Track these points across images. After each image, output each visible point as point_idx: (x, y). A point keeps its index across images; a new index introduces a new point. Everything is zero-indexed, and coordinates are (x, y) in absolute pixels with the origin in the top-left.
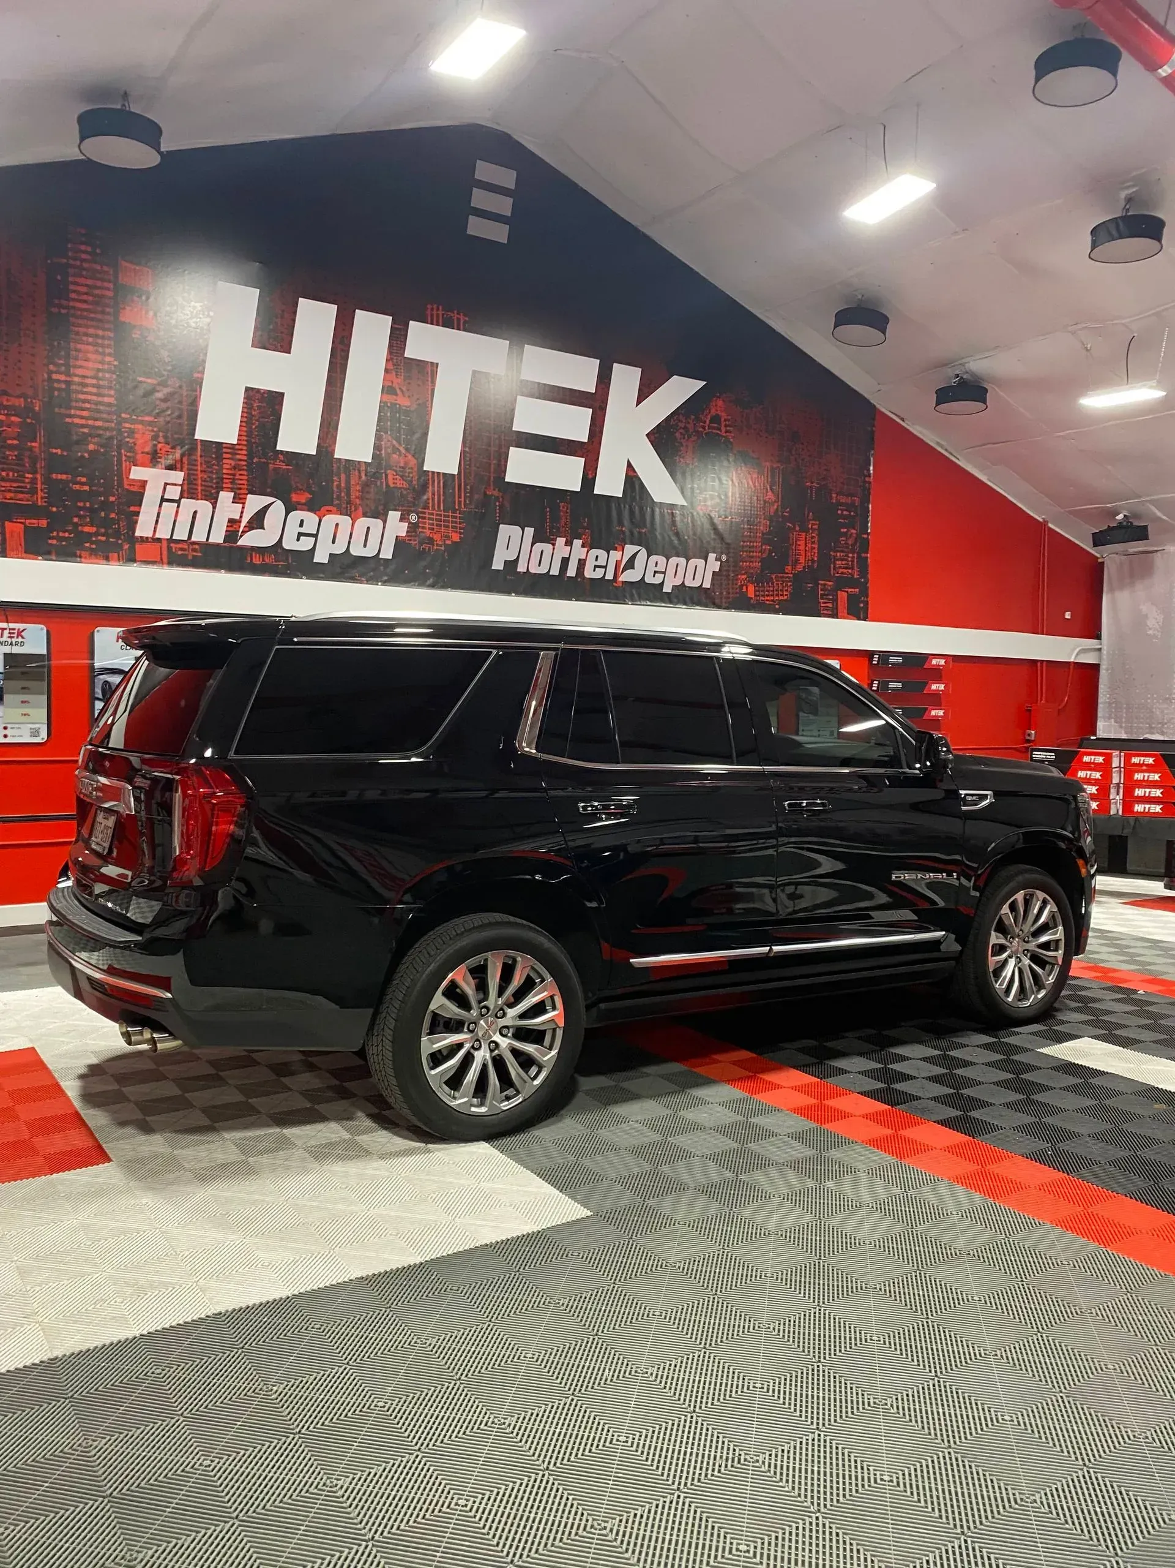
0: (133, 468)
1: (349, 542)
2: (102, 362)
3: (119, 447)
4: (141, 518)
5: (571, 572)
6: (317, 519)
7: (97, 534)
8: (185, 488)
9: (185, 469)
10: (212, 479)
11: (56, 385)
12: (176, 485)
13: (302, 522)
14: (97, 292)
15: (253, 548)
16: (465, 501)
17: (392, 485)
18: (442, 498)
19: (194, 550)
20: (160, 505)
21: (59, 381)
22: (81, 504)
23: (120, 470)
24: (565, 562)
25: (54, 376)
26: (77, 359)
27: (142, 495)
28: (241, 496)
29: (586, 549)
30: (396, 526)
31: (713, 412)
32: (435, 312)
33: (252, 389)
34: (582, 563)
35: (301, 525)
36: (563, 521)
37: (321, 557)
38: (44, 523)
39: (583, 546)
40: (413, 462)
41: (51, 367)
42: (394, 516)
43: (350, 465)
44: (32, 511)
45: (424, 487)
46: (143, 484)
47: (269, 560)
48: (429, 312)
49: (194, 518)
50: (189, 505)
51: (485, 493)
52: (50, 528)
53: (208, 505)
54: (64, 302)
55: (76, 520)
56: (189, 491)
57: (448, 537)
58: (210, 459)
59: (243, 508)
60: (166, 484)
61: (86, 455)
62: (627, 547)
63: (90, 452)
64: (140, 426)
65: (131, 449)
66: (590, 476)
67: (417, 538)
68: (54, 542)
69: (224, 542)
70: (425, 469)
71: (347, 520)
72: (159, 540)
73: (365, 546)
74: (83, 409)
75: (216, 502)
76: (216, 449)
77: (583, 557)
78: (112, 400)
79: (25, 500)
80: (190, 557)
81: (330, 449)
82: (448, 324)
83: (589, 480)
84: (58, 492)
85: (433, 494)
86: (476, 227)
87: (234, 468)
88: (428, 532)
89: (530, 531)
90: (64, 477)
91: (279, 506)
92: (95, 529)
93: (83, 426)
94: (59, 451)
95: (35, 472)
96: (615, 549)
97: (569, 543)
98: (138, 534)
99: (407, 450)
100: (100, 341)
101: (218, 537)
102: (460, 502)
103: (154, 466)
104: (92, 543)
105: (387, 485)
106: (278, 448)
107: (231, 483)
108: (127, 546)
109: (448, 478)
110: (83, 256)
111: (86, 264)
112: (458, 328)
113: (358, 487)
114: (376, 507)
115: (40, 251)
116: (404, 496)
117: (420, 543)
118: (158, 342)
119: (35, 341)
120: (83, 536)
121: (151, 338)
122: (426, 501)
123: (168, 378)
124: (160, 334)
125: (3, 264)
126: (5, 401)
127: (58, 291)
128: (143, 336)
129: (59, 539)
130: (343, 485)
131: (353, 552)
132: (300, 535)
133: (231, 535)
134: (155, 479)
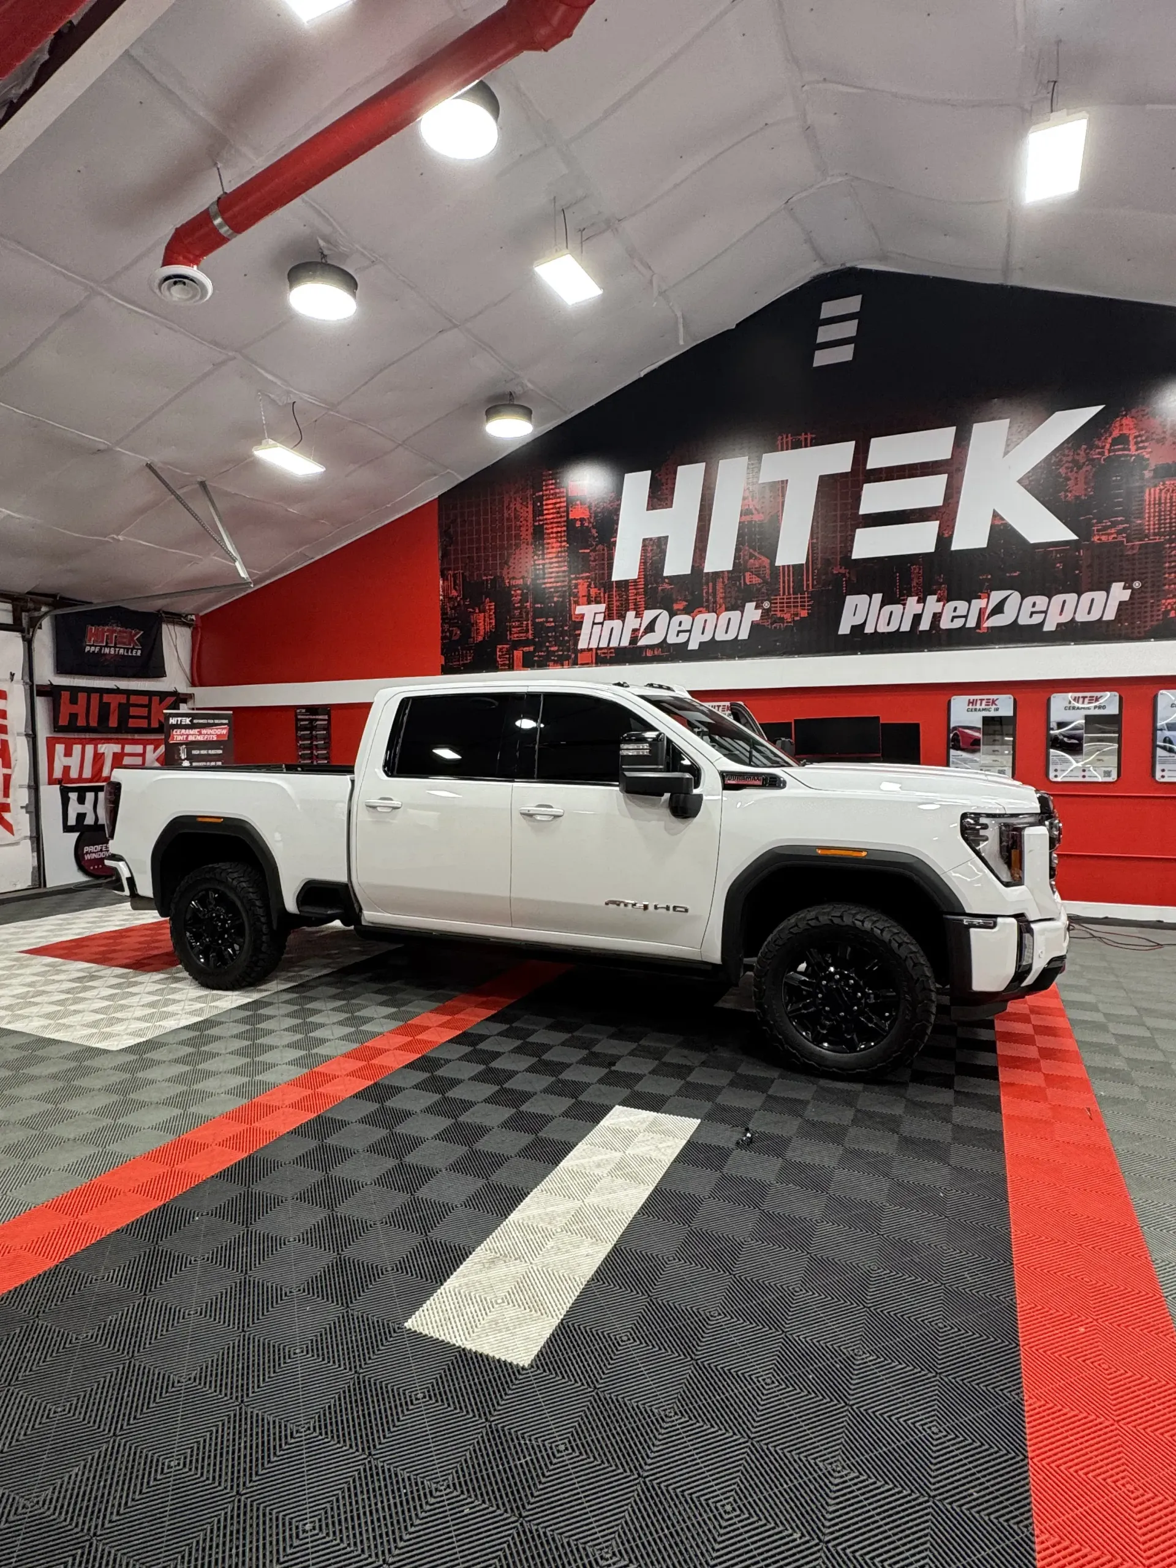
0: (578, 608)
1: (715, 632)
2: (561, 547)
3: (570, 598)
4: (581, 637)
5: (925, 625)
6: (691, 619)
7: (558, 651)
9: (606, 602)
10: (622, 605)
12: (601, 613)
13: (681, 622)
14: (558, 505)
15: (647, 647)
16: (813, 581)
17: (748, 583)
18: (792, 584)
19: (611, 653)
20: (592, 628)
21: (539, 565)
22: (550, 634)
23: (570, 610)
24: (917, 618)
25: (537, 562)
26: (548, 549)
27: (582, 622)
29: (941, 604)
30: (752, 613)
31: (1116, 433)
32: (784, 440)
34: (937, 617)
35: (680, 625)
36: (914, 584)
37: (693, 646)
38: (532, 649)
39: (938, 600)
40: (769, 561)
41: (536, 557)
42: (750, 606)
43: (716, 575)
44: (527, 642)
45: (776, 579)
46: (583, 616)
47: (657, 652)
48: (779, 442)
49: (611, 632)
50: (608, 624)
51: (832, 573)
52: (535, 651)
53: (619, 622)
54: (541, 518)
55: (547, 644)
56: (609, 616)
57: (797, 615)
58: (621, 592)
59: (641, 620)
60: (595, 614)
61: (553, 605)
62: (994, 593)
63: (555, 603)
64: (579, 581)
65: (576, 596)
66: (946, 535)
67: (770, 621)
68: (536, 659)
69: (630, 644)
70: (777, 564)
71: (714, 615)
72: (591, 649)
74: (551, 578)
75: (625, 620)
76: (623, 585)
77: (940, 611)
78: (565, 568)
79: (523, 637)
80: (609, 658)
81: (701, 567)
82: (796, 445)
83: (944, 540)
84: (539, 629)
85: (784, 582)
86: (822, 359)
87: (636, 595)
88: (779, 614)
89: (878, 597)
90: (542, 620)
91: (665, 614)
92: (556, 648)
93: (551, 588)
94: (539, 606)
95: (527, 620)
96: (979, 597)
97: (922, 600)
98: (579, 647)
99: (761, 554)
100: (559, 534)
101: (625, 643)
102: (808, 585)
103: (589, 603)
104: (555, 656)
105: (745, 583)
106: (665, 574)
107: (634, 605)
108: (573, 656)
109: (797, 568)
110: (551, 487)
111: (552, 492)
112: (806, 446)
113: (721, 591)
114: (736, 602)
115: (529, 492)
116: (759, 590)
117: (772, 624)
118: (591, 525)
119: (527, 544)
120: (550, 654)
121: (586, 524)
122: (778, 590)
123: (597, 545)
124: (592, 520)
125: (512, 505)
126: (513, 582)
127: (538, 512)
128: (582, 524)
129: (540, 656)
130: (710, 591)
131: (718, 638)
132: (679, 632)
133: (634, 640)
134: (590, 612)
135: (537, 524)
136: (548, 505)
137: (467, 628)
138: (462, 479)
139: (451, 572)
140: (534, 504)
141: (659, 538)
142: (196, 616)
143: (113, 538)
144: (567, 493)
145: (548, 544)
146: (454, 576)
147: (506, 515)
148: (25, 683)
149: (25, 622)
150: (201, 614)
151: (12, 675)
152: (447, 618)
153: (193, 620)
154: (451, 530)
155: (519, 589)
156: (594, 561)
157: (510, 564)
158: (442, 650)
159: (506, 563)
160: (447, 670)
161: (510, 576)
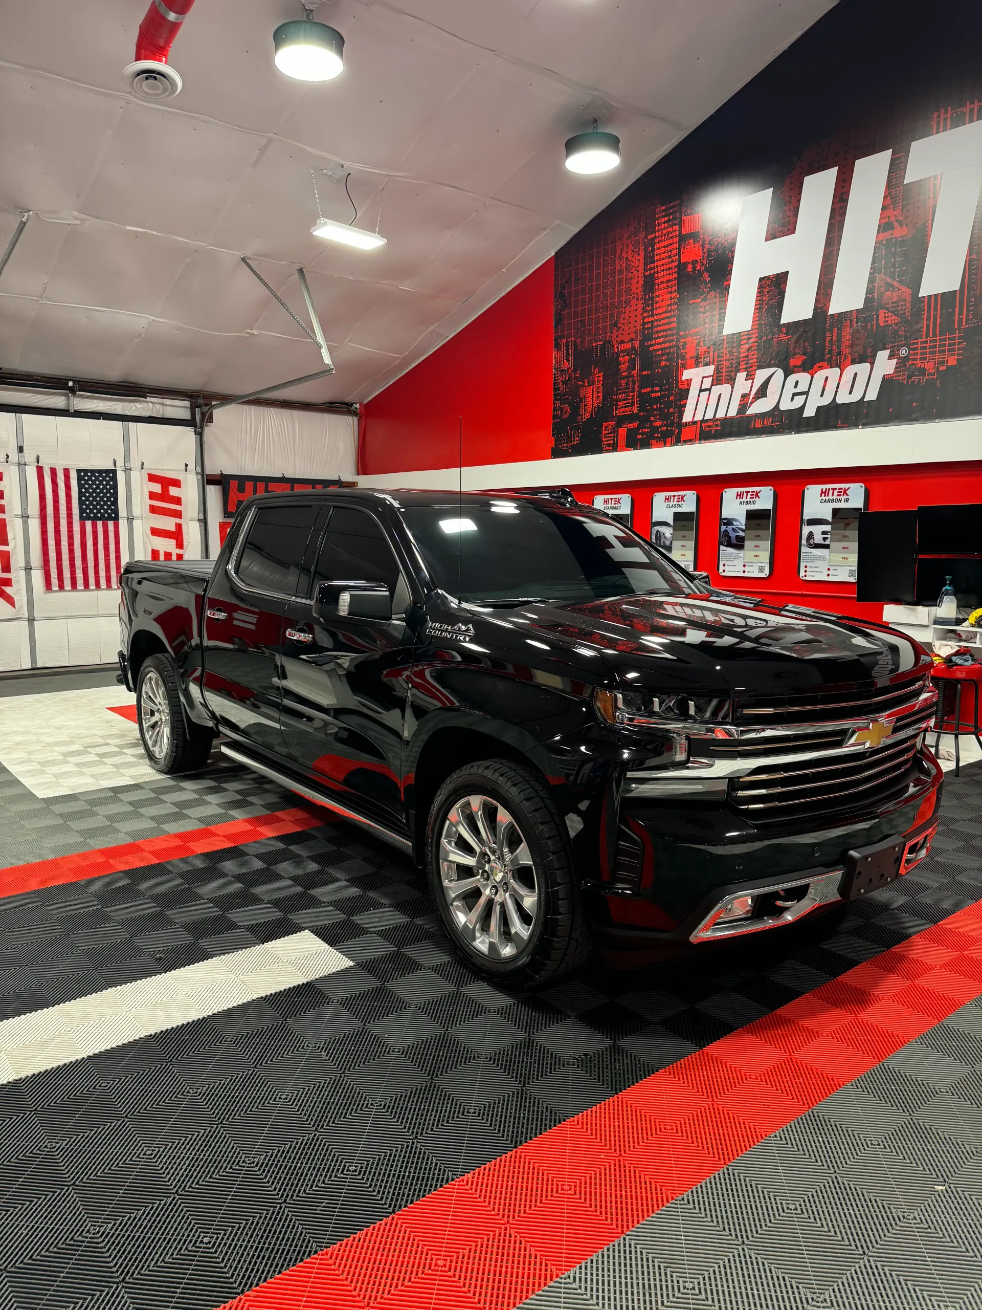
0: (685, 371)
1: (836, 392)
2: (671, 299)
3: (677, 360)
4: (687, 408)
6: (809, 377)
7: (662, 426)
8: (715, 378)
9: (715, 362)
10: (732, 364)
11: (646, 326)
12: (709, 376)
13: (797, 382)
14: (670, 248)
15: (757, 416)
16: (967, 315)
17: (882, 324)
18: (939, 321)
19: (717, 425)
20: (699, 396)
21: (648, 323)
22: (655, 407)
23: (677, 376)
25: (646, 320)
26: (658, 303)
27: (689, 390)
28: (752, 373)
30: (885, 364)
32: (944, 117)
33: (764, 278)
35: (796, 386)
37: (809, 412)
38: (636, 425)
40: (910, 291)
41: (645, 315)
42: (882, 356)
43: (843, 317)
44: (631, 418)
45: (918, 314)
46: (690, 380)
47: (768, 422)
48: (936, 120)
49: (719, 400)
50: (716, 390)
52: (639, 427)
53: (728, 386)
54: (651, 265)
55: (652, 418)
56: (717, 380)
57: (942, 363)
58: (730, 349)
59: (753, 382)
60: (703, 377)
61: (660, 370)
63: (661, 367)
64: (689, 339)
65: (683, 358)
67: (906, 373)
68: (640, 436)
69: (738, 413)
71: (837, 370)
73: (850, 393)
74: (658, 338)
75: (734, 383)
76: (735, 339)
78: (675, 325)
79: (628, 411)
80: (713, 432)
81: (824, 309)
82: (957, 122)
84: (644, 400)
85: (928, 319)
87: (748, 350)
88: (920, 364)
90: (649, 389)
91: (780, 373)
92: (661, 423)
93: (659, 350)
94: (646, 372)
95: (634, 391)
98: (684, 421)
99: (901, 282)
100: (670, 284)
101: (733, 413)
102: (960, 321)
103: (697, 366)
104: (658, 433)
105: (878, 325)
106: (781, 322)
107: (746, 364)
108: (677, 431)
109: (947, 298)
110: (663, 226)
111: (664, 232)
112: (971, 121)
113: (849, 337)
114: (866, 351)
115: (642, 235)
116: (895, 332)
117: (909, 377)
118: (703, 268)
119: (637, 299)
120: (655, 429)
121: (698, 268)
122: (919, 330)
123: (708, 293)
124: (705, 262)
125: (624, 255)
126: (623, 347)
127: (650, 259)
128: (694, 268)
129: (642, 434)
130: (835, 338)
131: (839, 401)
132: (795, 395)
133: (743, 407)
134: (696, 376)
135: (648, 273)
136: (660, 251)
137: (576, 402)
138: (576, 230)
139: (563, 340)
140: (646, 250)
141: (778, 275)
142: (361, 404)
143: (248, 333)
144: (680, 231)
145: (658, 296)
146: (567, 344)
147: (618, 267)
148: (197, 473)
149: (198, 417)
150: (365, 402)
151: (186, 465)
152: (559, 394)
153: (356, 408)
154: (566, 291)
155: (628, 355)
156: (704, 313)
157: (619, 325)
158: (553, 431)
159: (616, 324)
160: (558, 453)
161: (619, 339)
